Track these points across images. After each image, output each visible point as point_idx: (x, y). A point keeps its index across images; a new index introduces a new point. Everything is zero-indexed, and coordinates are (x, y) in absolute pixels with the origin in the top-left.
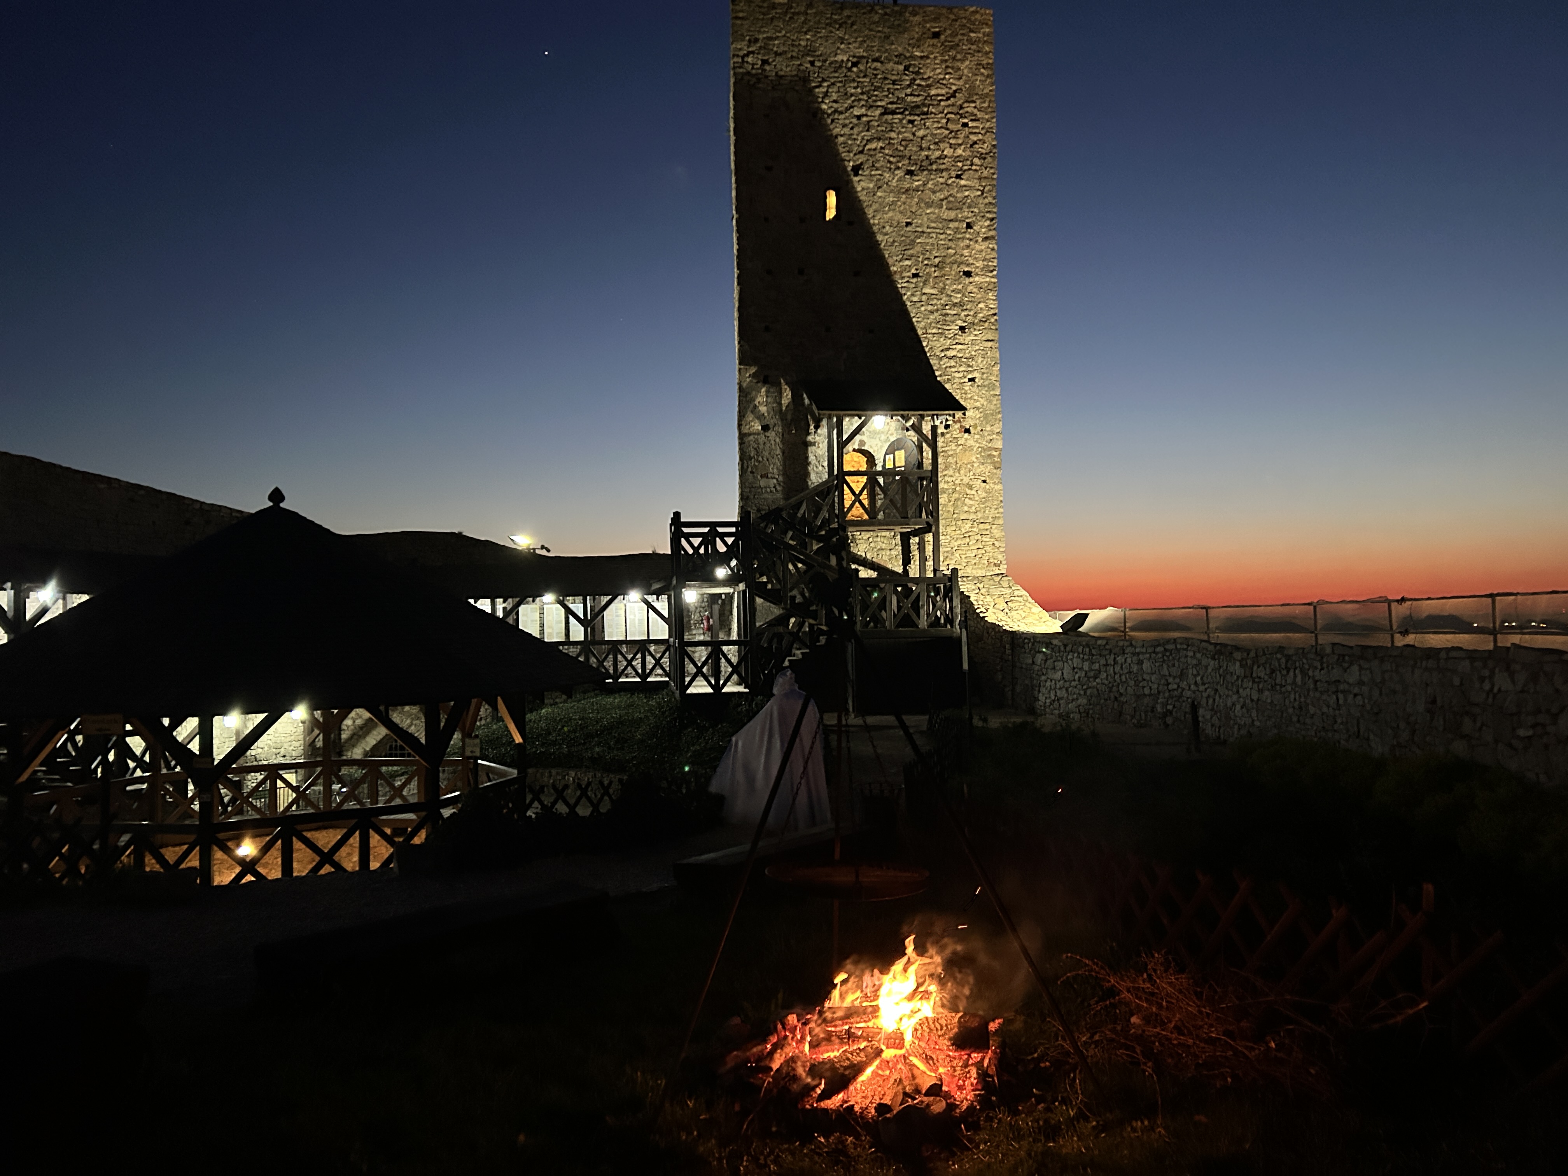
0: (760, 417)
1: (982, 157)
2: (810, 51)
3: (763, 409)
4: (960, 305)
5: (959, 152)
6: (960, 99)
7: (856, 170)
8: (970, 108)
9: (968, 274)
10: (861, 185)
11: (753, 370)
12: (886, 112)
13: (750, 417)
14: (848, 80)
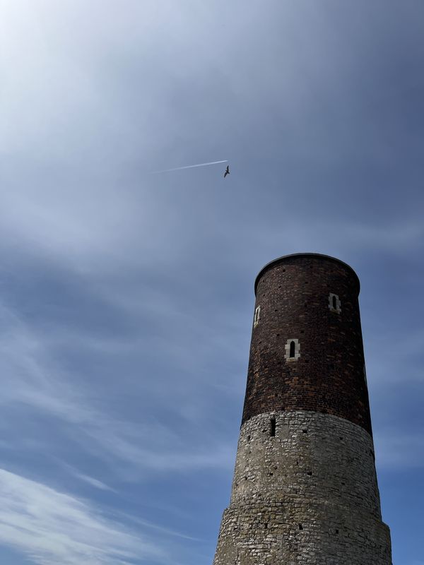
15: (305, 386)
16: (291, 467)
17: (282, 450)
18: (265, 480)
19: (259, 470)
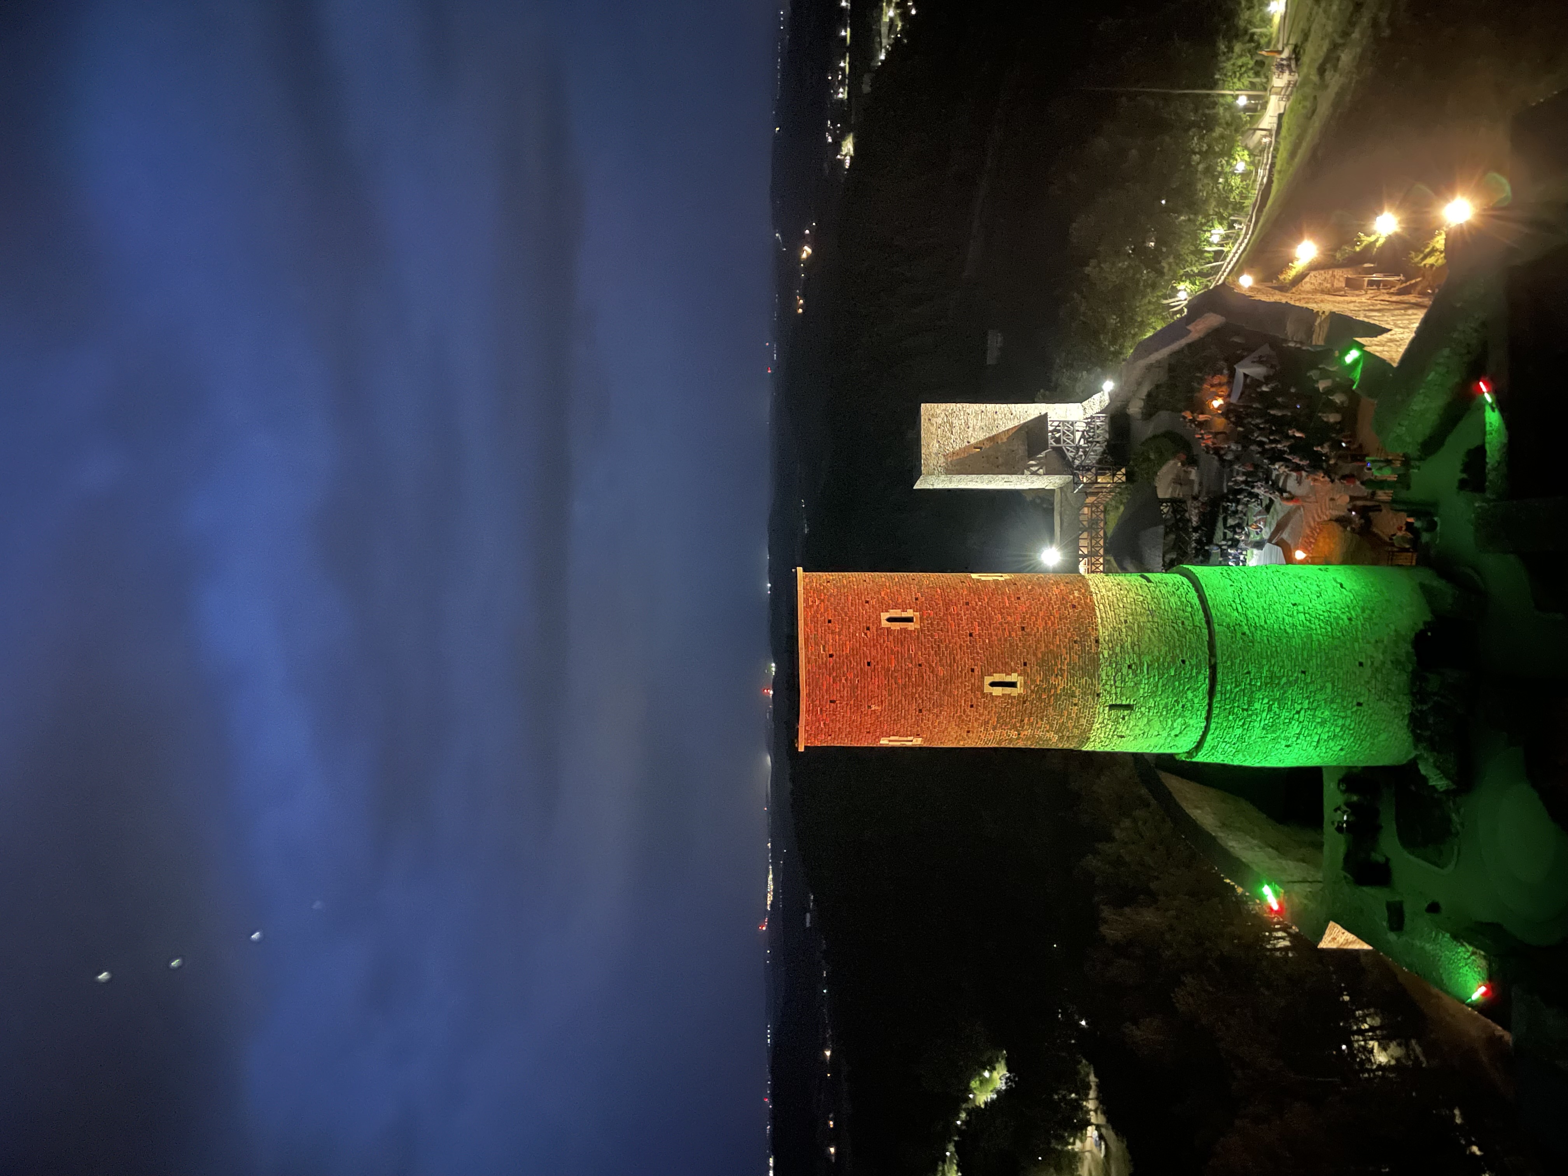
0: (1038, 470)
1: (963, 407)
2: (937, 454)
3: (1036, 468)
4: (1005, 415)
5: (962, 414)
6: (947, 413)
7: (968, 442)
8: (950, 411)
9: (996, 412)
10: (973, 441)
11: (1025, 471)
12: (952, 434)
13: (1038, 472)
14: (944, 444)
15: (1065, 668)
16: (1177, 683)
17: (1153, 694)
18: (1187, 714)
19: (1173, 721)
